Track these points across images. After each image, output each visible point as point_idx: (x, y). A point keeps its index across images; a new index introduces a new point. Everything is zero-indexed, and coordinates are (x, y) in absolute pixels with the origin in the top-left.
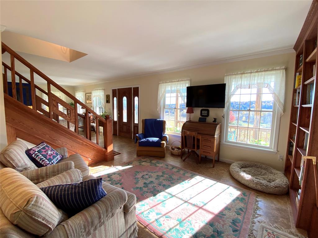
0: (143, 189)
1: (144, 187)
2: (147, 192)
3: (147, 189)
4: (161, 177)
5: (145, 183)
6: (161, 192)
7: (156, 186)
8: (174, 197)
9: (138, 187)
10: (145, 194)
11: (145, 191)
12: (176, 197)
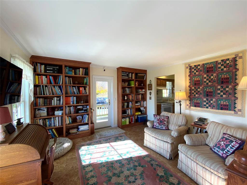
0: (138, 164)
1: (136, 166)
2: (135, 161)
3: (135, 164)
4: (116, 174)
5: (135, 170)
6: (125, 159)
7: (127, 164)
8: (120, 153)
9: (141, 167)
10: (137, 160)
11: (137, 162)
12: (118, 153)
